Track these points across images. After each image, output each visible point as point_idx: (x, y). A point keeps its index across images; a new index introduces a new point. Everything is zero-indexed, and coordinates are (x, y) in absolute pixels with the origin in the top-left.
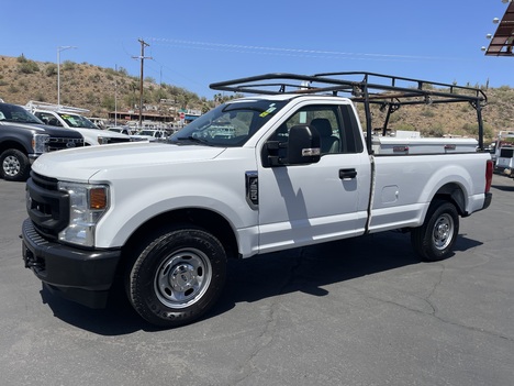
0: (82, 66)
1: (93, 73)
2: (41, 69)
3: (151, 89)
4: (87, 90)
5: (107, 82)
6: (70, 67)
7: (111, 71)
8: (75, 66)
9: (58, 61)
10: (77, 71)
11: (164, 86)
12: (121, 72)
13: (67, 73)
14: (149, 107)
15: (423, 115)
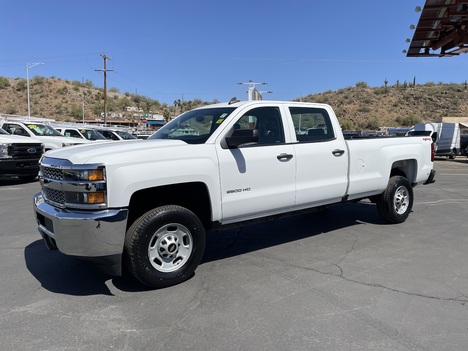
0: (50, 80)
1: (60, 85)
2: (12, 85)
3: (116, 98)
4: (56, 102)
5: (75, 93)
6: (39, 82)
7: (79, 84)
8: (44, 81)
9: (28, 77)
10: (47, 85)
11: (127, 95)
12: (87, 84)
13: (37, 87)
14: (114, 115)
15: (360, 111)
